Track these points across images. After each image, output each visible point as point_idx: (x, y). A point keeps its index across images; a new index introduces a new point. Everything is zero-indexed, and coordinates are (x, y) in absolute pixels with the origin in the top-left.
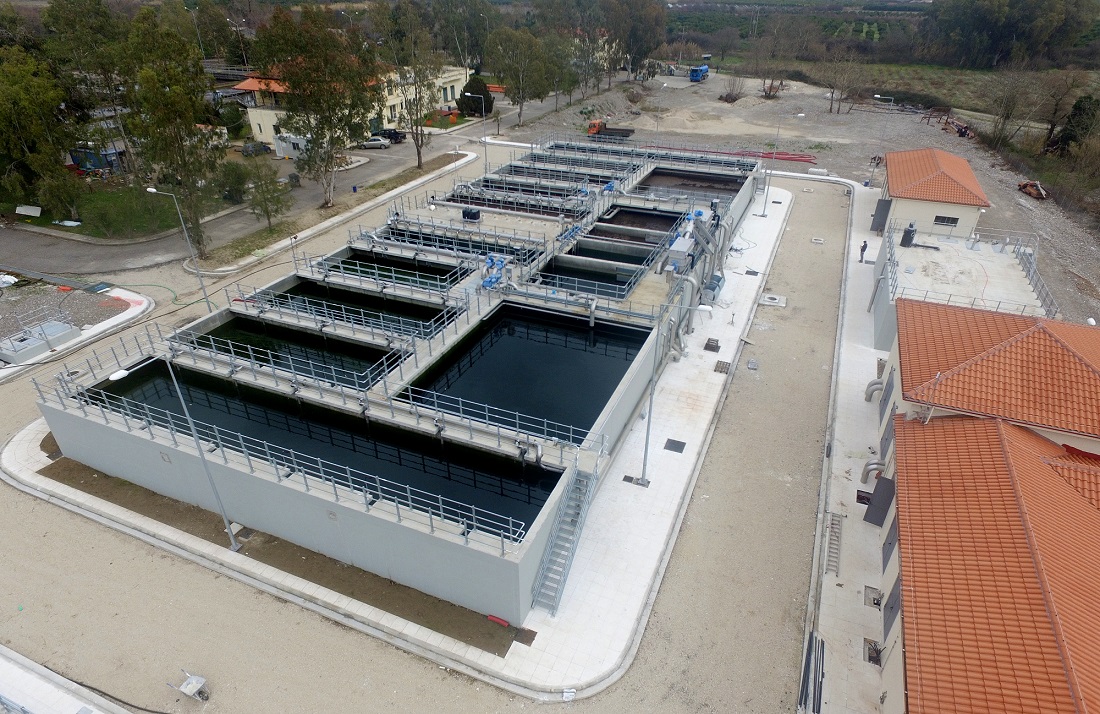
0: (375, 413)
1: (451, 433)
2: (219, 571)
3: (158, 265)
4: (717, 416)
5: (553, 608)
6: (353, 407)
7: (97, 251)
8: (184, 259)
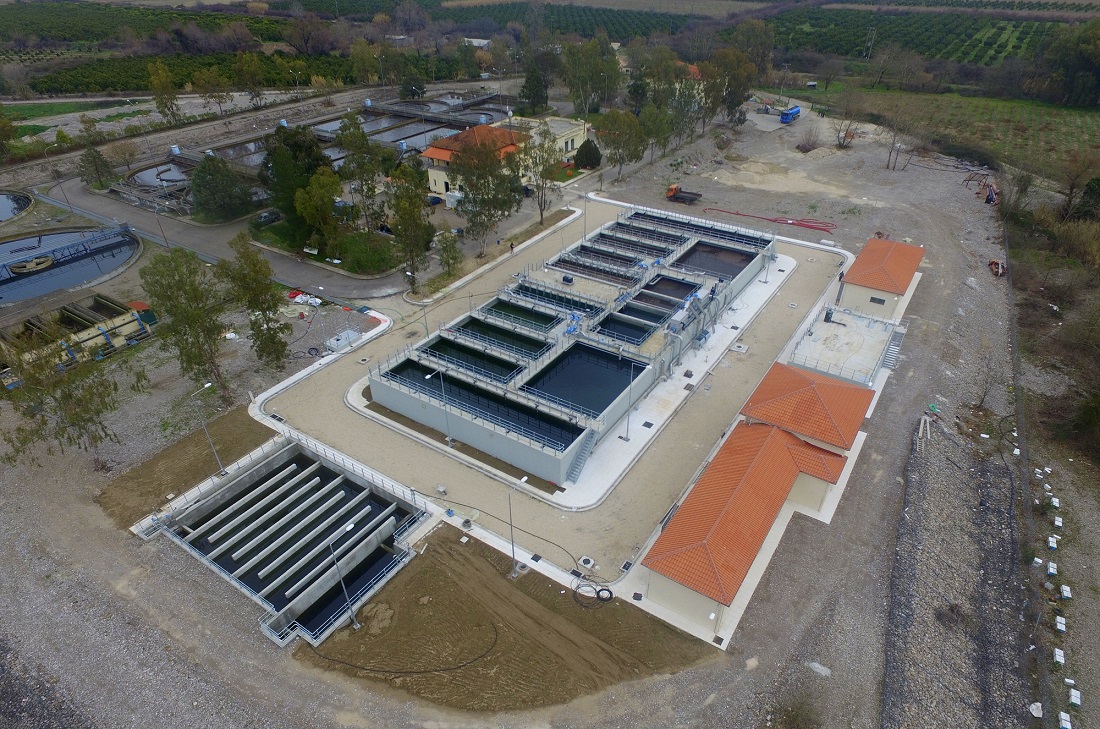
0: (509, 396)
1: (541, 408)
2: (444, 454)
3: (390, 295)
4: (676, 412)
5: (574, 482)
6: (500, 392)
7: (354, 283)
8: (403, 292)
